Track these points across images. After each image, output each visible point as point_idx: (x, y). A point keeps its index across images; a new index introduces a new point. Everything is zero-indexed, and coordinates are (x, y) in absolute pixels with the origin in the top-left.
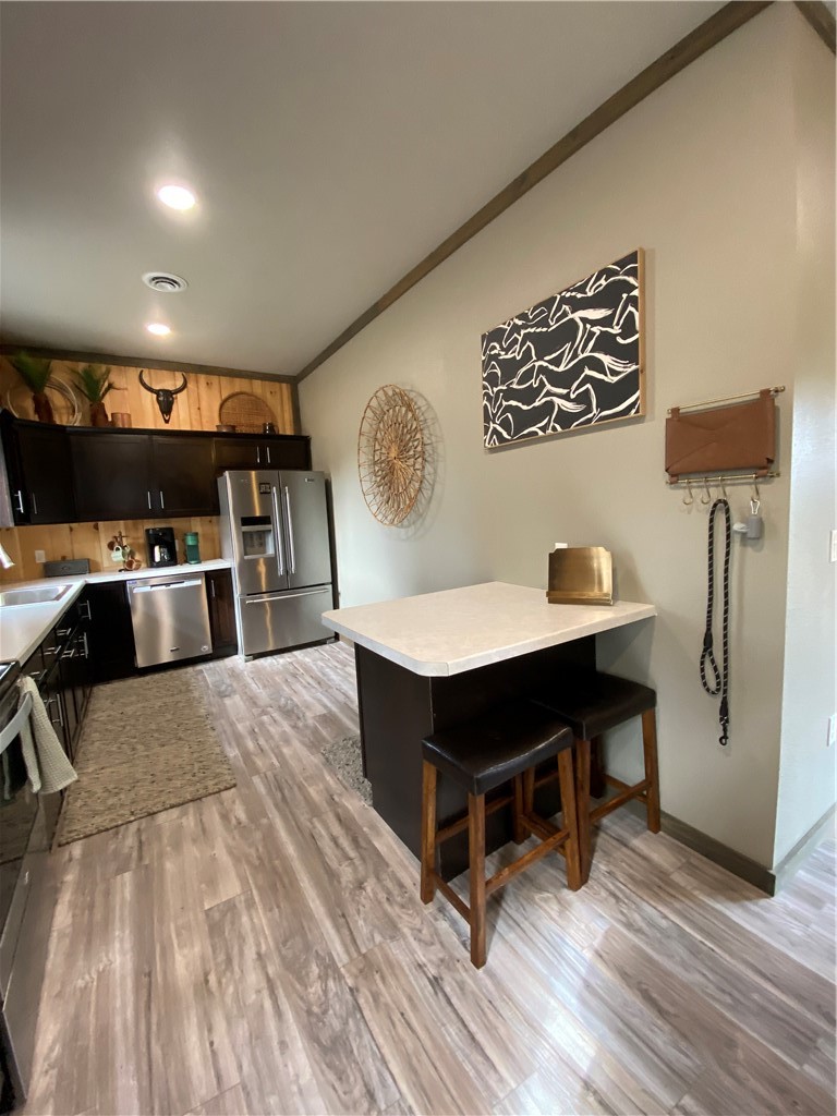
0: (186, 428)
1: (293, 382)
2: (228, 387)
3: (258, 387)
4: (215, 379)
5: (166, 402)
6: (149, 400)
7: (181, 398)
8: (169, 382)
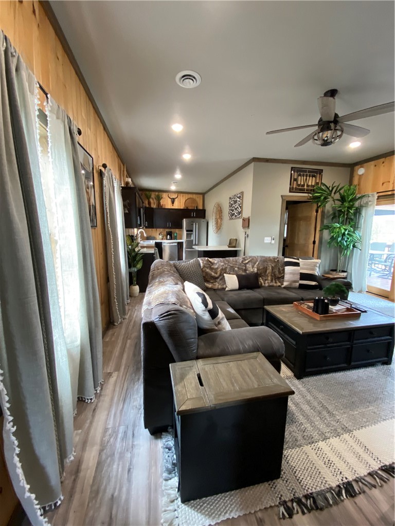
0: (177, 208)
1: (203, 194)
2: (187, 196)
3: (194, 196)
4: (184, 195)
5: (173, 201)
6: (169, 201)
7: (176, 200)
8: (174, 196)
